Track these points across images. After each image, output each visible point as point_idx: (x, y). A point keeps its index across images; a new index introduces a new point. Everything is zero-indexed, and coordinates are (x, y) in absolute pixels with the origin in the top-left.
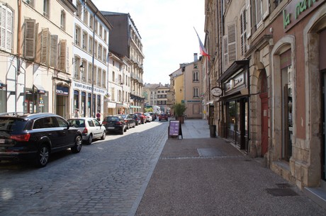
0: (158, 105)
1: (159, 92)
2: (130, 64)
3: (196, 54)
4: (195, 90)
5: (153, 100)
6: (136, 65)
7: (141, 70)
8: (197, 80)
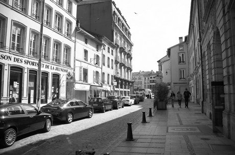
0: (150, 88)
1: (151, 78)
2: (113, 47)
3: (181, 38)
4: (181, 72)
5: (147, 85)
6: (122, 50)
7: (129, 56)
8: (183, 62)
